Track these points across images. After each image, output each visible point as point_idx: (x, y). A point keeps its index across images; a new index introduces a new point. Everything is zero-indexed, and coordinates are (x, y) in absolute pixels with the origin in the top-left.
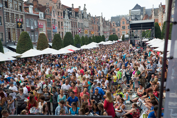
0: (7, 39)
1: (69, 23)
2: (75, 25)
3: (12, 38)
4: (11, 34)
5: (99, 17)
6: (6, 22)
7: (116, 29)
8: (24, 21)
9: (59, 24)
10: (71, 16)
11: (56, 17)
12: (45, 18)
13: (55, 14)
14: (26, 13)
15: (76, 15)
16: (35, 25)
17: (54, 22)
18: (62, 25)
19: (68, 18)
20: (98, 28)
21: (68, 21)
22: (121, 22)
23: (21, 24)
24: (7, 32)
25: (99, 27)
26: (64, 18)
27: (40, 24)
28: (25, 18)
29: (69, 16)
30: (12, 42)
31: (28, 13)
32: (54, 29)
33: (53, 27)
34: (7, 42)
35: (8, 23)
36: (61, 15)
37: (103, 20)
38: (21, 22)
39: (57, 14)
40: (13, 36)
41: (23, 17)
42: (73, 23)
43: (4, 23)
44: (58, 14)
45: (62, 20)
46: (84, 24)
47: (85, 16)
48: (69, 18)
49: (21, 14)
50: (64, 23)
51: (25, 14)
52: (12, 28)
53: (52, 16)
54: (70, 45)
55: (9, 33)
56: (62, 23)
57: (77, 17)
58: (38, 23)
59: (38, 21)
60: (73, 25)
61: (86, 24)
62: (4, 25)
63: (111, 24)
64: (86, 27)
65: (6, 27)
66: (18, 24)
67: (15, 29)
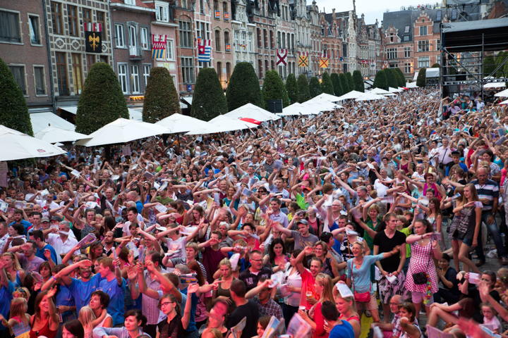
0: (56, 85)
1: (250, 34)
2: (268, 41)
3: (72, 82)
4: (69, 71)
5: (347, 13)
6: (50, 34)
7: (400, 50)
8: (107, 30)
9: (218, 39)
10: (254, 11)
11: (209, 15)
12: (172, 18)
13: (205, 7)
14: (113, 4)
15: (271, 10)
16: (144, 40)
17: (203, 31)
18: (227, 40)
19: (246, 19)
20: (341, 50)
21: (245, 29)
22: (417, 27)
23: (98, 39)
24: (55, 64)
25: (345, 46)
26: (234, 18)
27: (157, 38)
28: (112, 21)
29: (249, 12)
30: (73, 94)
31: (119, 5)
32: (201, 53)
33: (200, 47)
34: (57, 94)
35: (60, 37)
36: (225, 9)
37: (359, 23)
38: (97, 34)
39: (212, 5)
40: (74, 78)
41: (106, 18)
42: (262, 35)
43: (47, 36)
44: (216, 7)
45: (229, 26)
46: (297, 38)
47: (301, 11)
48: (251, 20)
49: (100, 10)
50: (232, 33)
51: (112, 8)
52: (71, 51)
53: (197, 13)
55: (62, 67)
56: (226, 33)
57: (275, 16)
58: (151, 36)
59: (153, 30)
60: (262, 41)
61: (304, 36)
62: (47, 44)
63: (382, 35)
64: (302, 46)
65: (52, 49)
66: (91, 38)
67: (79, 55)
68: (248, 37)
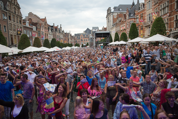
0: (10, 42)
1: (52, 35)
2: (55, 37)
3: (14, 42)
4: (13, 39)
5: (69, 33)
6: (9, 30)
7: (78, 41)
8: (22, 31)
9: (45, 35)
10: (53, 30)
11: (44, 30)
12: (36, 30)
13: (43, 28)
14: (24, 25)
15: (56, 31)
16: (30, 34)
17: (43, 33)
18: (47, 36)
19: (51, 32)
20: (68, 40)
21: (51, 34)
22: (81, 37)
23: (20, 32)
24: (10, 37)
25: (69, 39)
26: (49, 31)
27: (33, 34)
28: (24, 29)
29: (52, 31)
30: (14, 44)
31: (25, 26)
32: (42, 38)
33: (42, 36)
34: (10, 44)
35: (11, 31)
36: (47, 29)
37: (71, 35)
38: (20, 31)
39: (44, 28)
40: (15, 41)
41: (22, 28)
42: (54, 35)
43: (8, 31)
44: (45, 29)
45: (48, 33)
46: (60, 37)
47: (61, 32)
48: (52, 32)
49: (21, 26)
50: (48, 34)
51: (23, 26)
52: (14, 35)
53: (41, 29)
54: (56, 47)
55: (12, 38)
56: (47, 34)
57: (56, 32)
58: (32, 33)
59: (32, 32)
60: (54, 36)
61: (62, 36)
62: (8, 32)
63: (74, 38)
64: (61, 38)
65: (9, 34)
66: (18, 32)
67: (16, 36)
68: (51, 35)
